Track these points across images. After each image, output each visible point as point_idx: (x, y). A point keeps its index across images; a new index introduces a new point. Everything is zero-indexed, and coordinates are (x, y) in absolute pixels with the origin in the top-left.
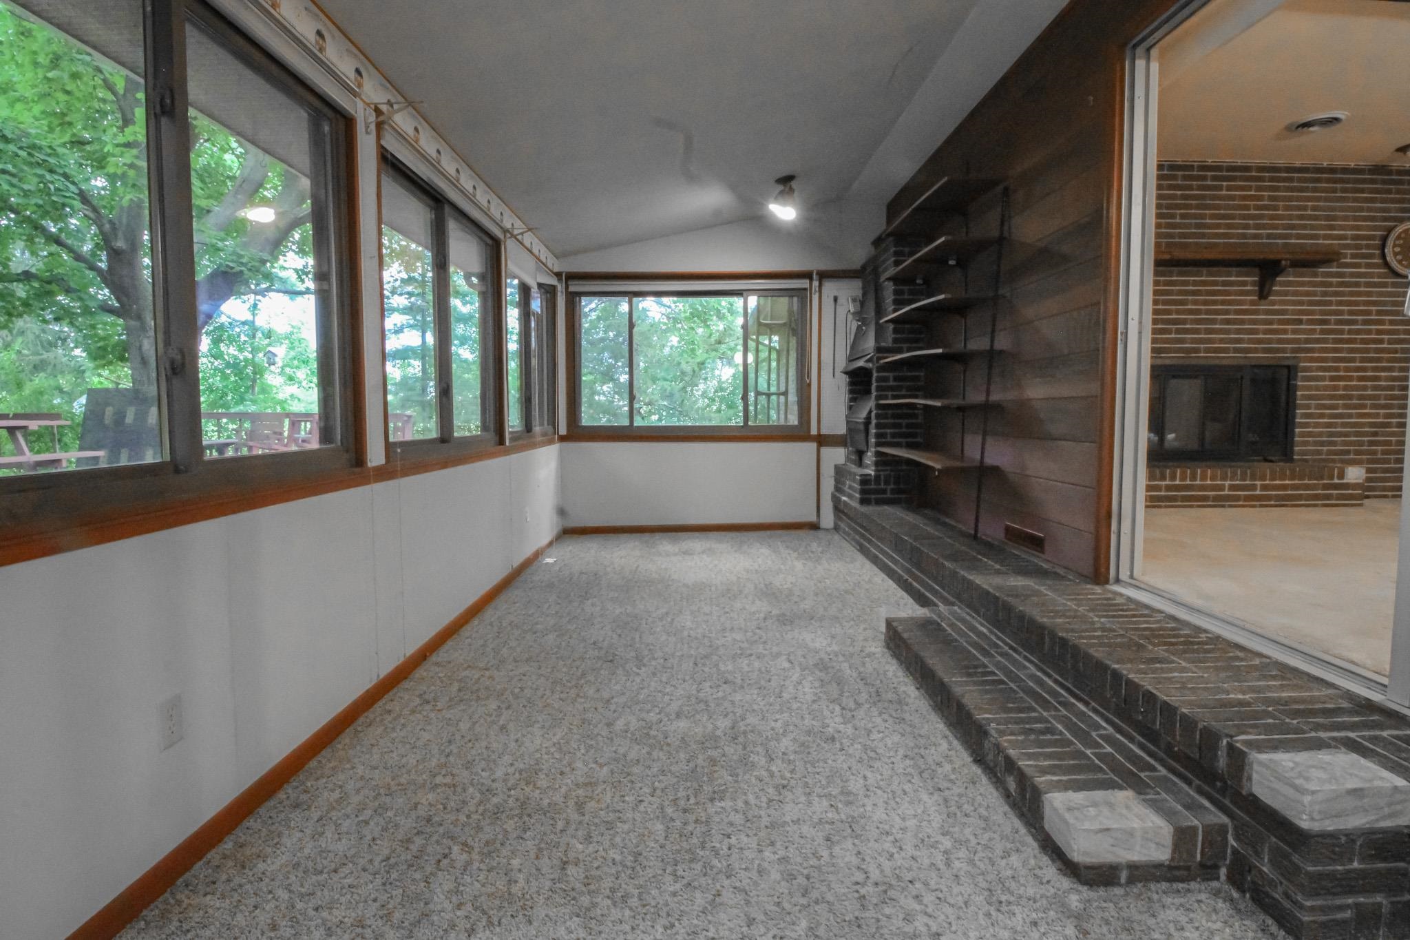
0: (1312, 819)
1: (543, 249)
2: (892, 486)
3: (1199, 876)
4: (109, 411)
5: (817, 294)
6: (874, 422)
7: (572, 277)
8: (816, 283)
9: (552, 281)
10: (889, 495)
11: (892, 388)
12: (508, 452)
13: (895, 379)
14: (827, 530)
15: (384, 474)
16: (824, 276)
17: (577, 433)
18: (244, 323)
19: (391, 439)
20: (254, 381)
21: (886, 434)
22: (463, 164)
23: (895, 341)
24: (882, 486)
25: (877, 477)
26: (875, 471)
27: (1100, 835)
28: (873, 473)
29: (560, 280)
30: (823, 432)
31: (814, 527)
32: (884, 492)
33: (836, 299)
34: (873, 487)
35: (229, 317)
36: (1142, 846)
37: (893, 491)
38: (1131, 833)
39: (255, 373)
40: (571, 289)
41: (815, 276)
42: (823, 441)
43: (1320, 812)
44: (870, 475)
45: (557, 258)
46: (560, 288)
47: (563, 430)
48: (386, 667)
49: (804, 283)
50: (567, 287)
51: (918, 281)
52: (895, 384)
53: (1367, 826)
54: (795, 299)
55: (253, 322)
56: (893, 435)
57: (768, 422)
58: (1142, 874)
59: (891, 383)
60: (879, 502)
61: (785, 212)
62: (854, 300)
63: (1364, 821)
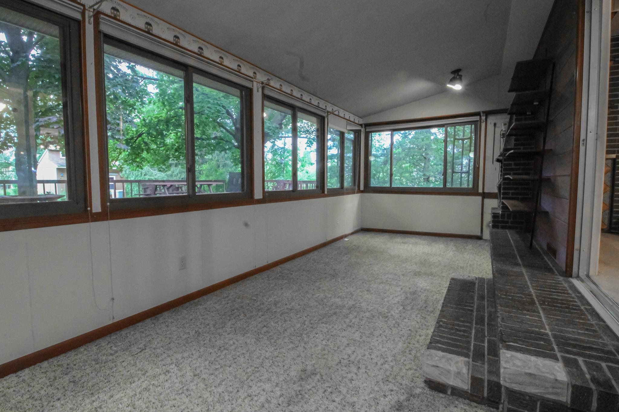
0: (505, 381)
1: (352, 116)
2: (512, 220)
3: (487, 403)
4: (235, 180)
5: (484, 123)
6: (502, 186)
7: (367, 125)
8: (483, 118)
9: (359, 128)
10: (510, 224)
11: (513, 170)
12: (326, 196)
13: (515, 165)
14: (486, 240)
15: (259, 202)
16: (488, 114)
17: (368, 189)
18: (282, 148)
19: (266, 190)
20: (284, 169)
21: (509, 193)
22: (303, 91)
23: (515, 145)
24: (506, 220)
25: (503, 215)
26: (502, 211)
27: (434, 368)
28: (500, 213)
29: (362, 127)
30: (486, 191)
31: (479, 238)
32: (507, 222)
33: (495, 125)
34: (500, 219)
35: (277, 146)
36: (454, 379)
37: (512, 223)
38: (449, 372)
39: (284, 166)
40: (367, 130)
41: (482, 114)
42: (485, 195)
43: (509, 379)
44: (499, 213)
45: (362, 118)
46: (363, 130)
47: (362, 188)
48: (259, 265)
49: (477, 118)
50: (365, 130)
51: (528, 113)
52: (514, 167)
53: (539, 394)
54: (473, 125)
55: (284, 147)
56: (513, 194)
57: (461, 185)
58: (457, 393)
59: (513, 167)
60: (503, 228)
61: (457, 87)
62: (505, 124)
63: (537, 391)
